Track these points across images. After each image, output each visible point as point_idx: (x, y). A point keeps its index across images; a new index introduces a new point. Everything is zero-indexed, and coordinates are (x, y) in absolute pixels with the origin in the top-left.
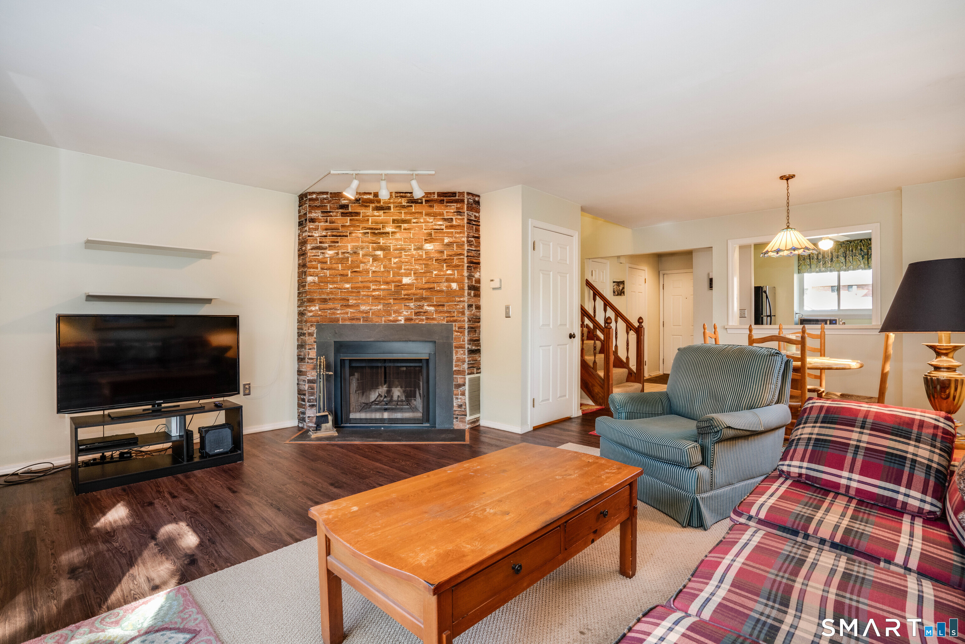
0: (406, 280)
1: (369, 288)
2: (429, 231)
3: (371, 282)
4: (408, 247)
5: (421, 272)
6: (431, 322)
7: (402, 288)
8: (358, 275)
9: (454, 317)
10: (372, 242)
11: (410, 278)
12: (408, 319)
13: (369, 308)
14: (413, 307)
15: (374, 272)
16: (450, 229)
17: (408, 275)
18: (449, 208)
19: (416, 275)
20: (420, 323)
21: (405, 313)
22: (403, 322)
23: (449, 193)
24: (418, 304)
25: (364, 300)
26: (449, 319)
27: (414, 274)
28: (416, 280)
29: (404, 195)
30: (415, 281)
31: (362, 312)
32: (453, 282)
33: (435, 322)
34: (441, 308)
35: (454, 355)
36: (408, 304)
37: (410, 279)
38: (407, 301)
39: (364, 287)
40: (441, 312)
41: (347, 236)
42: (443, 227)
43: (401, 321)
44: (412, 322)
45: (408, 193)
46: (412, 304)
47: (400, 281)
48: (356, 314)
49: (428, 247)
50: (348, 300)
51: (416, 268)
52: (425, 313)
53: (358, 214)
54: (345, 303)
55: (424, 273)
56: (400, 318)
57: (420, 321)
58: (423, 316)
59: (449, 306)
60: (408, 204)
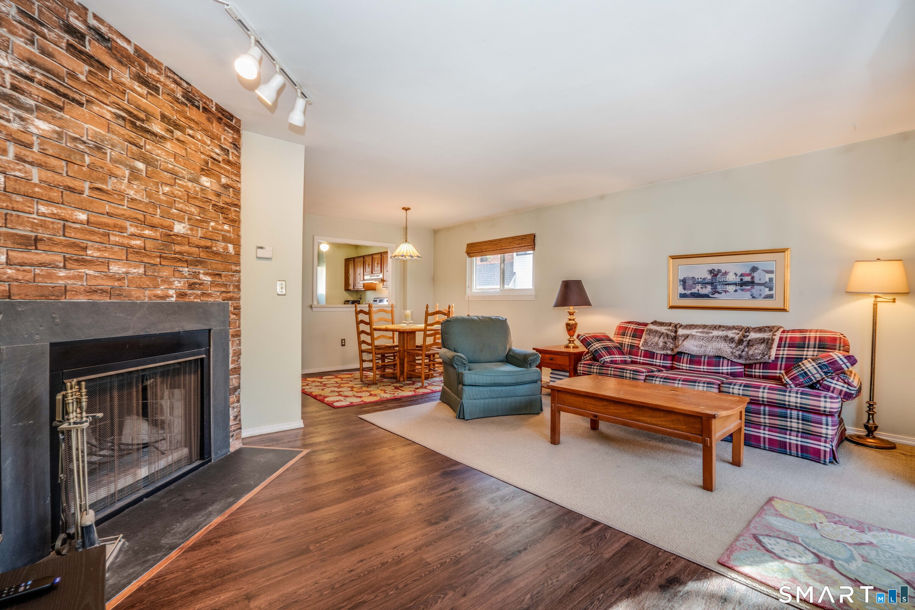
0: (179, 228)
1: (122, 229)
2: (207, 158)
3: (127, 219)
4: (182, 173)
5: (197, 220)
6: (207, 299)
7: (173, 239)
8: (104, 198)
9: (229, 292)
10: (130, 140)
11: (184, 225)
12: (181, 295)
13: (124, 270)
14: (186, 274)
15: (133, 200)
16: (226, 164)
17: (181, 220)
18: (226, 133)
19: (191, 222)
20: (196, 300)
21: (177, 284)
22: (173, 299)
23: (227, 112)
24: (194, 270)
25: (114, 253)
26: (224, 295)
27: (189, 219)
28: (191, 230)
29: (178, 80)
30: (189, 232)
31: (112, 277)
32: (230, 243)
33: (211, 300)
34: (217, 279)
35: (230, 347)
36: (181, 269)
37: (184, 227)
38: (179, 264)
39: (115, 226)
40: (218, 285)
41: (81, 104)
42: (220, 159)
43: (172, 297)
44: (187, 300)
46: (186, 269)
47: (171, 228)
48: (100, 282)
49: (205, 181)
50: (85, 249)
51: (191, 211)
52: (200, 284)
53: (105, 68)
54: (72, 252)
55: (200, 221)
56: (171, 292)
57: (195, 298)
58: (198, 290)
59: (226, 276)
60: (183, 100)
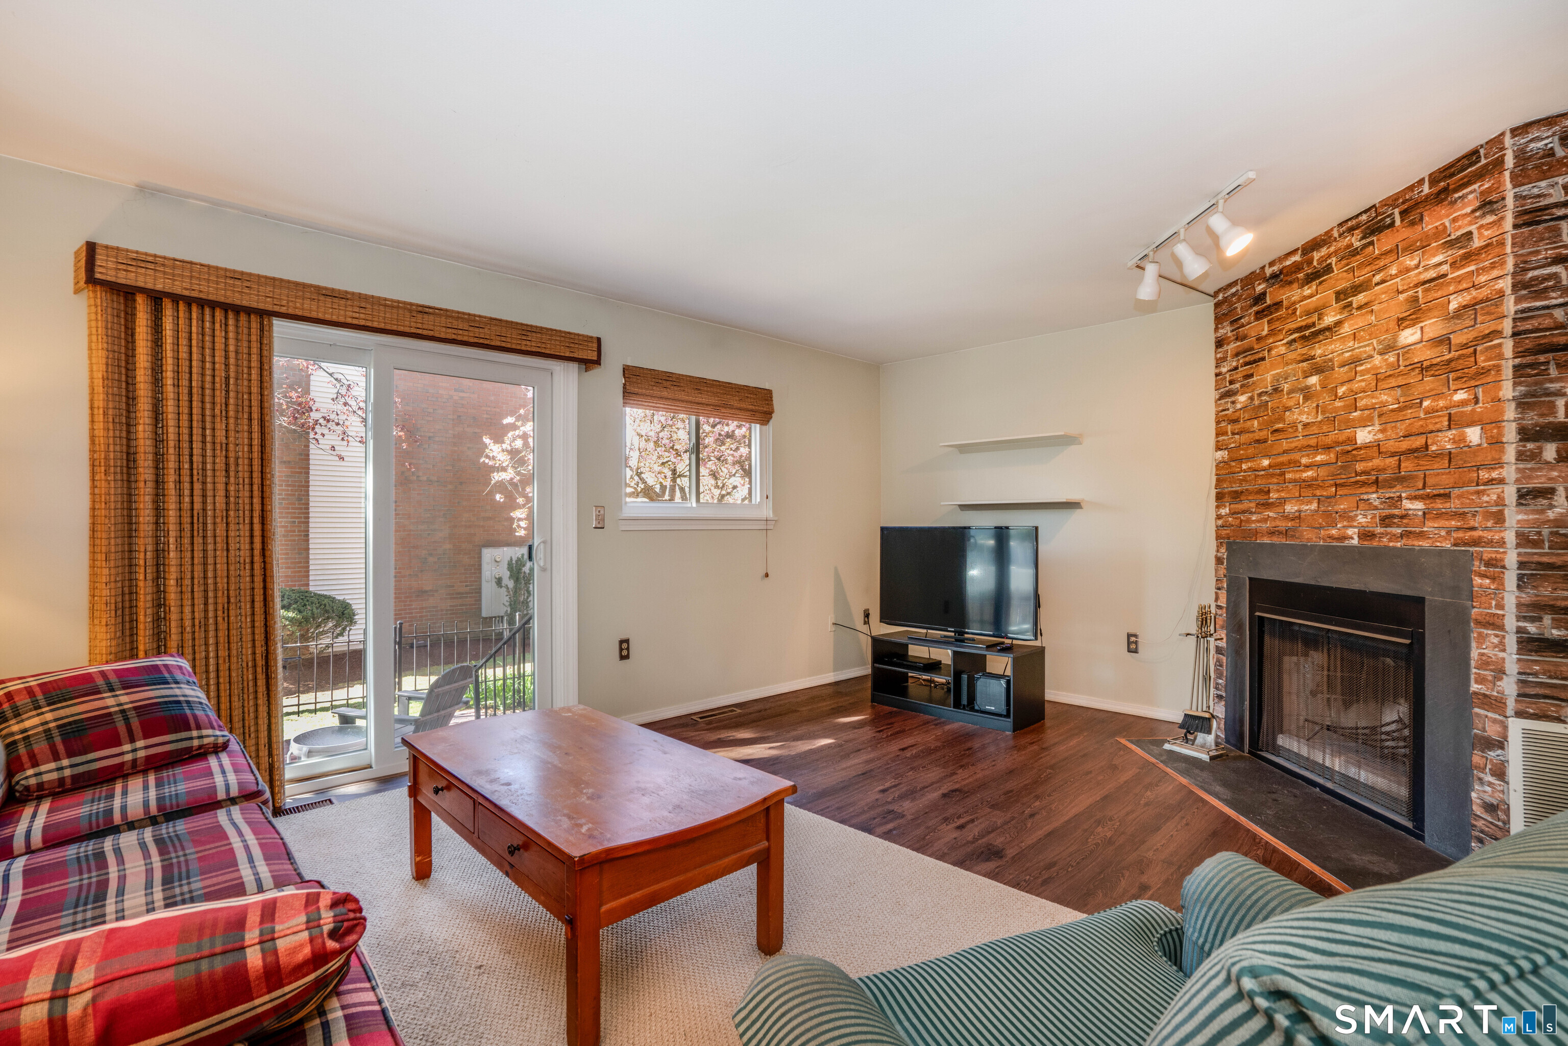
0: (1364, 436)
1: (1297, 463)
2: (1410, 293)
3: (1300, 450)
4: (1365, 352)
5: (1393, 411)
6: (1416, 543)
7: (1354, 456)
8: (1281, 437)
9: (1473, 529)
10: (1302, 358)
11: (1370, 428)
12: (1366, 535)
13: (1296, 508)
14: (1376, 503)
15: (1306, 425)
16: (1463, 266)
17: (1364, 423)
18: (1459, 204)
19: (1384, 419)
20: (1391, 544)
21: (1361, 519)
22: (1355, 542)
23: (1459, 160)
24: (1387, 495)
25: (1289, 491)
26: (1460, 534)
27: (1380, 416)
28: (1382, 431)
29: (1354, 222)
30: (1380, 436)
31: (1286, 518)
32: (1471, 424)
33: (1425, 544)
34: (1439, 504)
35: (1474, 644)
36: (1365, 497)
37: (1369, 432)
38: (1363, 490)
39: (1290, 462)
40: (1440, 515)
41: (1263, 359)
42: (1445, 268)
43: (1352, 538)
44: (1375, 543)
45: (1360, 214)
46: (1374, 496)
47: (1352, 440)
48: (1278, 523)
49: (1409, 336)
50: (1269, 492)
51: (1382, 402)
52: (1402, 517)
53: (1278, 305)
54: (1261, 498)
55: (1400, 410)
56: (1350, 532)
57: (1390, 540)
58: (1399, 526)
59: (1460, 497)
60: (1364, 242)
